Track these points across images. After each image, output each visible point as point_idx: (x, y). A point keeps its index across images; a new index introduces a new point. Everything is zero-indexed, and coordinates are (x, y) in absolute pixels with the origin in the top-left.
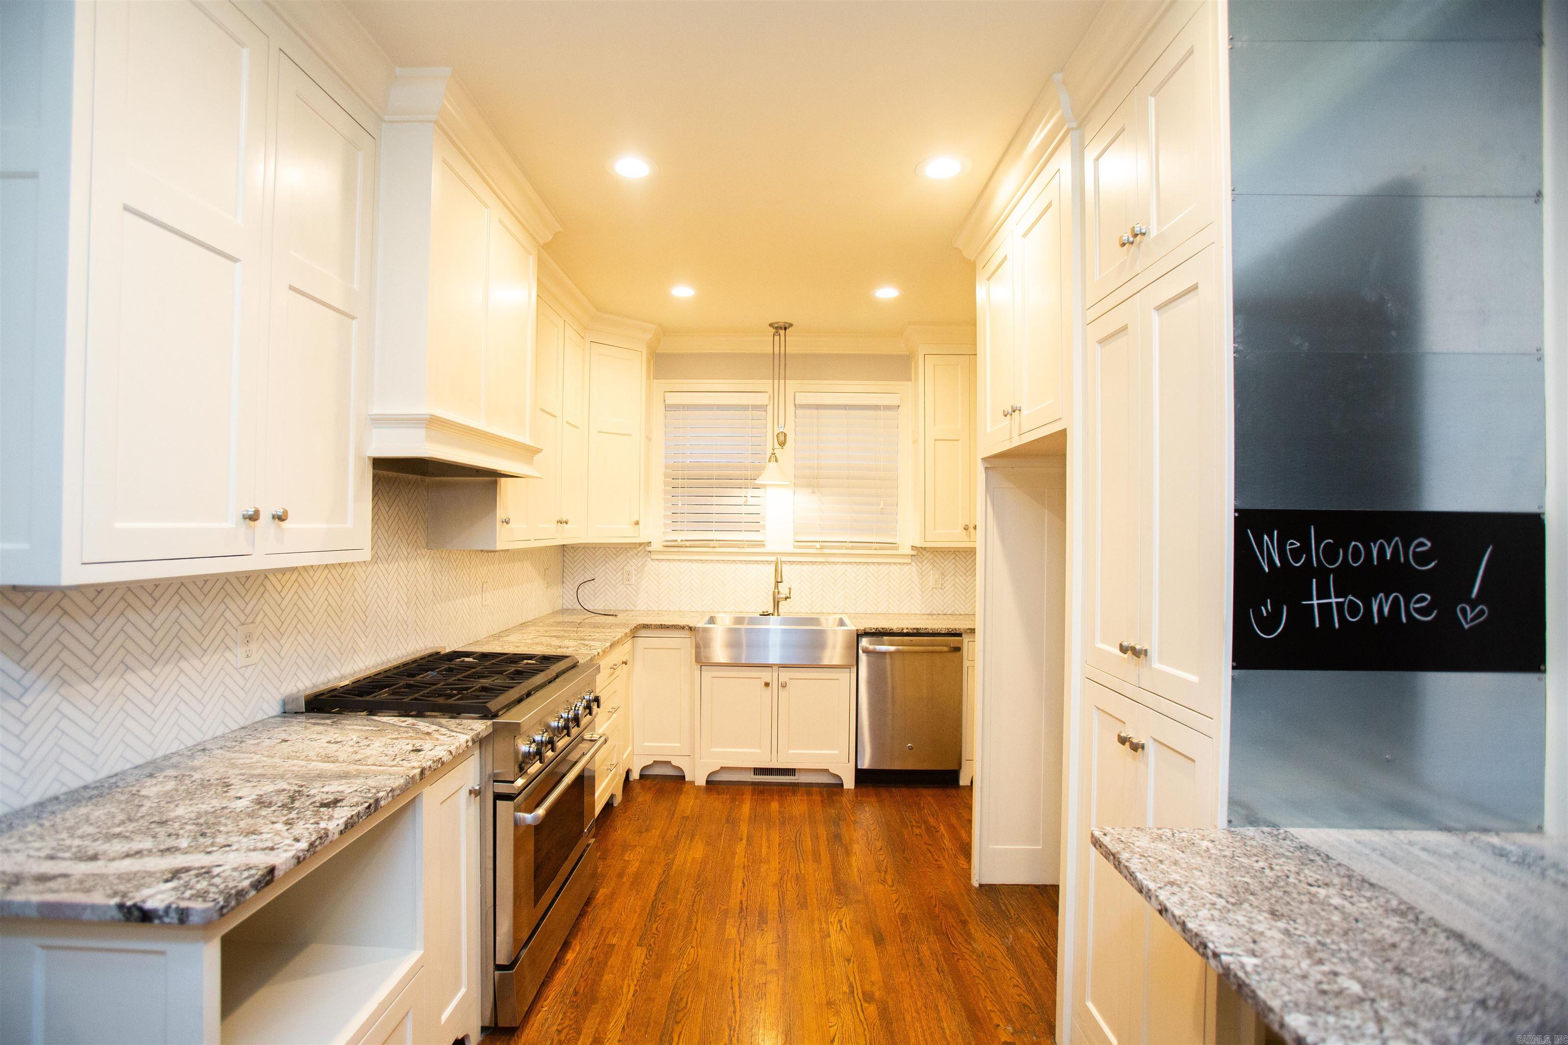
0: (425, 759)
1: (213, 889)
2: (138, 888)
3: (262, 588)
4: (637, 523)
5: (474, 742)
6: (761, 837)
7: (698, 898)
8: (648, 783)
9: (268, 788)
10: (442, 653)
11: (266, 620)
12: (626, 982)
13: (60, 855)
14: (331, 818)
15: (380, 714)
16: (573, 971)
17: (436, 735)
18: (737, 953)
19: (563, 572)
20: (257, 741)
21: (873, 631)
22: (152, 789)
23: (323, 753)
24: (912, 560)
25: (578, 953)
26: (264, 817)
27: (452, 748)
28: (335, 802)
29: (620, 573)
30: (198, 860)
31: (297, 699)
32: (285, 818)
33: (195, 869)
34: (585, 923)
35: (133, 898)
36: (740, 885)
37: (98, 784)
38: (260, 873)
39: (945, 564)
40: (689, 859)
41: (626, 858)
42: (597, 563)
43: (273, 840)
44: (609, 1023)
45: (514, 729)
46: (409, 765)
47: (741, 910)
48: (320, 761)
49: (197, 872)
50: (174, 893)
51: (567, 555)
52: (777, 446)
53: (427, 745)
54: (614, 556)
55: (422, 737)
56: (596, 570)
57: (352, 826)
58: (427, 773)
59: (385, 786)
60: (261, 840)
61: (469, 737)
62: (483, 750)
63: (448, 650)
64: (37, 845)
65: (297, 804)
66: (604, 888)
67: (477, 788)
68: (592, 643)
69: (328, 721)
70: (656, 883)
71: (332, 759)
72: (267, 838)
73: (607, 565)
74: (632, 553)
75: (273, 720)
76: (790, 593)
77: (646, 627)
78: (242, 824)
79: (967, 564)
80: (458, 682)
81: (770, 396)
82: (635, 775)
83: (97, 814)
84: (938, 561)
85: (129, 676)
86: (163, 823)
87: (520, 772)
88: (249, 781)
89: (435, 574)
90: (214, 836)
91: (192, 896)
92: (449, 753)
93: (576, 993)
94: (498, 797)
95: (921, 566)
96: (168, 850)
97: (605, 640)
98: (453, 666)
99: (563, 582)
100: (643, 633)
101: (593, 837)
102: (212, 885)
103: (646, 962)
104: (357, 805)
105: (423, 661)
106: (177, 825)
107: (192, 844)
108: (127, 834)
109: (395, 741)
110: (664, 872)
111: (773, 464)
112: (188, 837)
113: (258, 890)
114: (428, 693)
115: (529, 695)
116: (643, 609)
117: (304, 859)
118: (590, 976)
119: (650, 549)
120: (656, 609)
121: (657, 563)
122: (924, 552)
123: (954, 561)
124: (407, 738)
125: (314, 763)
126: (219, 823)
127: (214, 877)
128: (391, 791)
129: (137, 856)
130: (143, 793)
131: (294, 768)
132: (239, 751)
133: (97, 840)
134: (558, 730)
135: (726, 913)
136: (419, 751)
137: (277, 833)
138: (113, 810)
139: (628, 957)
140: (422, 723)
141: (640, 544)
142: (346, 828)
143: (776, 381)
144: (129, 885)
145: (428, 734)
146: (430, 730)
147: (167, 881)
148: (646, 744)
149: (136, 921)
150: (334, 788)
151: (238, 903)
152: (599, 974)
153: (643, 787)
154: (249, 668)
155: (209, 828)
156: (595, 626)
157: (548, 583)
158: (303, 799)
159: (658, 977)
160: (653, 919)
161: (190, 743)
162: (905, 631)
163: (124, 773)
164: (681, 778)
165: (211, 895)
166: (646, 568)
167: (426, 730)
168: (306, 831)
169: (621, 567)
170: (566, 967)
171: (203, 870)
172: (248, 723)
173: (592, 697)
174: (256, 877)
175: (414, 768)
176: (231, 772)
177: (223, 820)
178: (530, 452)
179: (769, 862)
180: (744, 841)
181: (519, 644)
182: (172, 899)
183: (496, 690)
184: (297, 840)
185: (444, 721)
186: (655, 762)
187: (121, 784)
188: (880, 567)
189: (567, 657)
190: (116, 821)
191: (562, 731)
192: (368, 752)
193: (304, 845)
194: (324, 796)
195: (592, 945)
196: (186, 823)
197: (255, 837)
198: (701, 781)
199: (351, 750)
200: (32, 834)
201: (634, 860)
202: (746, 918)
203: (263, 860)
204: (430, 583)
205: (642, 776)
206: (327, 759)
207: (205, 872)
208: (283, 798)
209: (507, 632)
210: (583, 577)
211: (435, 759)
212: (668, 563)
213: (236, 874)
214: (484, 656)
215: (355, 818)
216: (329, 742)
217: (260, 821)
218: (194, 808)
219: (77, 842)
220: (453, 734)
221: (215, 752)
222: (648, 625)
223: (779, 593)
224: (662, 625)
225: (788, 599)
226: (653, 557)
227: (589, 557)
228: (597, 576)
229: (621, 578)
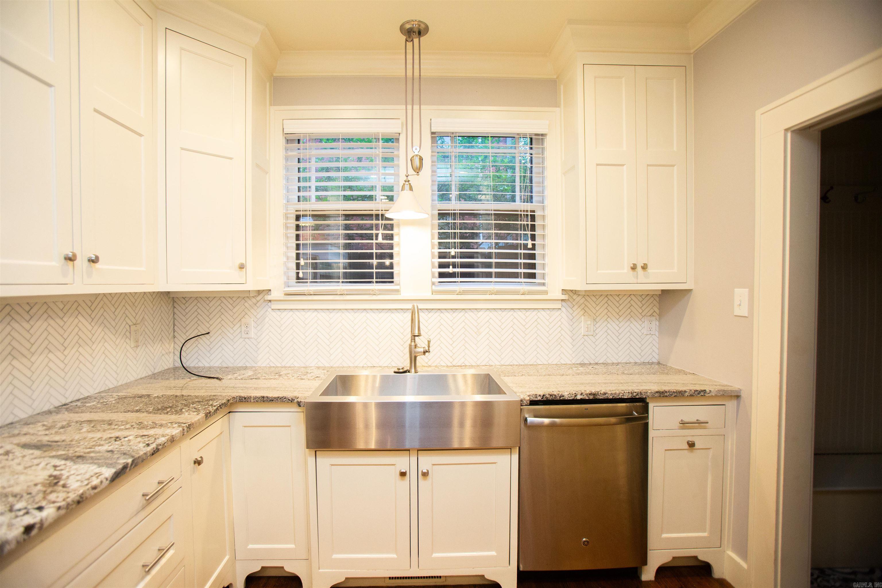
4: (242, 267)
19: (174, 325)
21: (539, 398)
24: (562, 306)
29: (238, 325)
39: (597, 308)
42: (212, 315)
51: (177, 306)
52: (411, 171)
54: (230, 306)
56: (211, 323)
73: (222, 316)
74: (250, 302)
76: (429, 347)
77: (244, 400)
79: (620, 308)
81: (402, 123)
84: (589, 306)
95: (571, 311)
99: (174, 337)
100: (239, 406)
111: (407, 192)
116: (264, 365)
119: (269, 298)
120: (278, 365)
121: (279, 313)
122: (575, 297)
123: (606, 305)
141: (259, 292)
143: (409, 107)
162: (579, 397)
166: (267, 319)
169: (239, 318)
186: (263, 568)
188: (528, 313)
210: (196, 331)
212: (291, 313)
222: (245, 398)
223: (416, 346)
224: (263, 397)
225: (427, 354)
226: (274, 306)
227: (203, 309)
228: (211, 329)
229: (239, 331)
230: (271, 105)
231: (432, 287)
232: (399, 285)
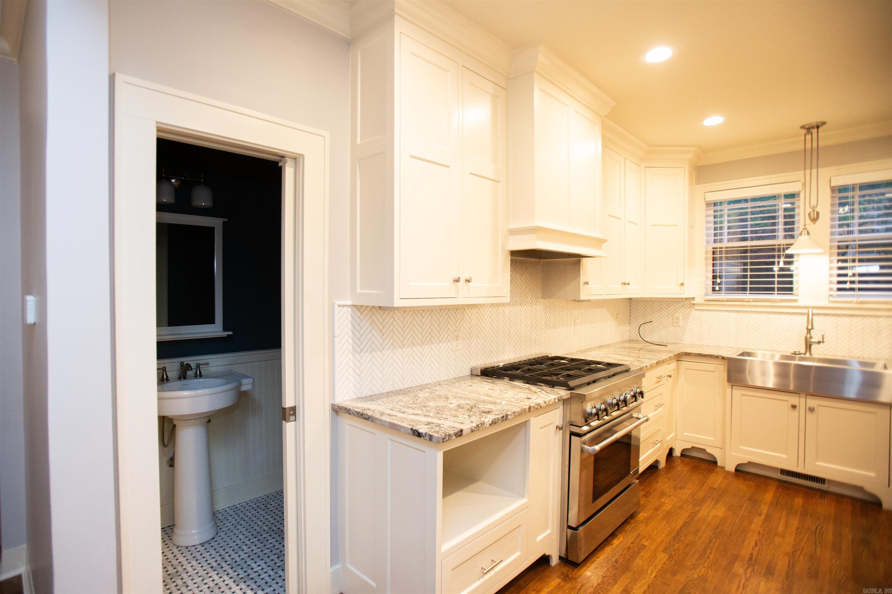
0: (532, 403)
1: (441, 431)
2: (417, 425)
3: (463, 315)
4: (682, 284)
5: (559, 400)
6: (780, 518)
7: (714, 540)
8: (687, 460)
9: (462, 402)
10: (550, 356)
11: (464, 330)
12: (651, 568)
13: (394, 409)
14: (486, 417)
15: (515, 381)
16: (617, 550)
17: (539, 393)
18: (742, 584)
19: (630, 316)
20: (459, 384)
22: (422, 395)
23: (486, 393)
25: (622, 542)
26: (460, 412)
27: (546, 400)
28: (489, 412)
29: (671, 318)
30: (436, 421)
31: (477, 369)
32: (468, 414)
33: (435, 423)
34: (628, 528)
35: (415, 427)
36: (753, 543)
37: (404, 390)
38: (457, 430)
40: (712, 514)
41: (663, 500)
42: (654, 311)
43: (463, 420)
44: (635, 585)
45: (582, 398)
46: (524, 404)
47: (751, 559)
48: (485, 396)
49: (435, 425)
50: (428, 429)
51: (633, 306)
52: (808, 221)
53: (534, 397)
54: (666, 306)
55: (532, 393)
56: (653, 316)
57: (495, 423)
58: (532, 409)
59: (511, 410)
60: (458, 420)
61: (556, 397)
62: (565, 406)
63: (553, 355)
64: (388, 405)
65: (473, 410)
66: (644, 513)
67: (560, 426)
68: (643, 360)
69: (490, 381)
70: (683, 521)
71: (490, 396)
72: (461, 419)
73: (661, 312)
74: (679, 304)
75: (467, 377)
76: (823, 339)
78: (452, 413)
80: (555, 371)
81: (802, 184)
82: (677, 453)
83: (404, 399)
85: (414, 348)
86: (425, 407)
87: (586, 422)
88: (456, 398)
89: (546, 313)
90: (442, 414)
91: (434, 431)
92: (544, 402)
93: (616, 562)
94: (572, 434)
96: (426, 415)
97: (653, 359)
98: (554, 363)
99: (630, 323)
100: (685, 358)
101: (637, 479)
102: (440, 430)
103: (667, 563)
104: (498, 415)
105: (538, 359)
106: (429, 408)
107: (435, 415)
108: (414, 408)
109: (519, 393)
110: (690, 516)
111: (805, 236)
112: (433, 413)
113: (456, 437)
114: (538, 374)
115: (594, 382)
116: (688, 343)
117: (474, 431)
118: (627, 557)
119: (694, 302)
120: (698, 343)
121: (700, 312)
124: (525, 393)
125: (481, 396)
126: (444, 410)
127: (441, 428)
128: (513, 413)
129: (417, 415)
130: (418, 395)
131: (473, 396)
132: (453, 387)
133: (404, 407)
134: (612, 405)
135: (736, 557)
136: (530, 399)
137: (465, 418)
138: (409, 399)
139: (654, 556)
140: (533, 387)
141: (686, 299)
142: (492, 423)
143: (808, 171)
144: (414, 423)
145: (536, 392)
146: (537, 391)
147: (426, 425)
148: (685, 434)
149: (416, 436)
150: (489, 407)
151: (449, 439)
152: (633, 557)
153: (682, 462)
154: (458, 351)
155: (440, 411)
156: (652, 351)
157: (619, 323)
158: (476, 408)
159: (674, 574)
160: (676, 541)
161: (435, 381)
163: (412, 387)
164: (714, 463)
165: (440, 433)
166: (691, 315)
167: (535, 390)
168: (475, 421)
169: (671, 314)
170: (613, 546)
171: (438, 425)
172: (457, 376)
173: (638, 390)
174: (456, 431)
175: (525, 405)
176: (449, 394)
177: (445, 410)
178: (599, 242)
179: (783, 536)
180: (763, 517)
181: (596, 357)
182: (427, 431)
183: (575, 376)
184: (472, 422)
185: (544, 388)
186: (693, 447)
187: (412, 391)
189: (624, 365)
190: (410, 403)
191: (615, 406)
192: (506, 395)
193: (474, 425)
194: (484, 409)
195: (631, 541)
196: (433, 408)
197: (456, 418)
198: (731, 467)
199: (498, 393)
200: (386, 401)
201: (668, 503)
202: (754, 566)
203: (459, 427)
204: (544, 317)
205: (682, 455)
206: (488, 395)
207: (439, 426)
208: (468, 407)
209: (590, 350)
210: (644, 320)
211: (537, 403)
212: (709, 312)
213: (449, 428)
214: (573, 360)
215: (496, 420)
216: (489, 389)
217: (459, 413)
218: (435, 404)
219: (399, 407)
220: (548, 394)
221: (443, 386)
222: (689, 353)
223: (811, 337)
224: (700, 354)
225: (821, 344)
226: (696, 308)
227: (648, 307)
228: (653, 319)
229: (671, 321)
230: (696, 184)
231: (829, 298)
232: (797, 296)
